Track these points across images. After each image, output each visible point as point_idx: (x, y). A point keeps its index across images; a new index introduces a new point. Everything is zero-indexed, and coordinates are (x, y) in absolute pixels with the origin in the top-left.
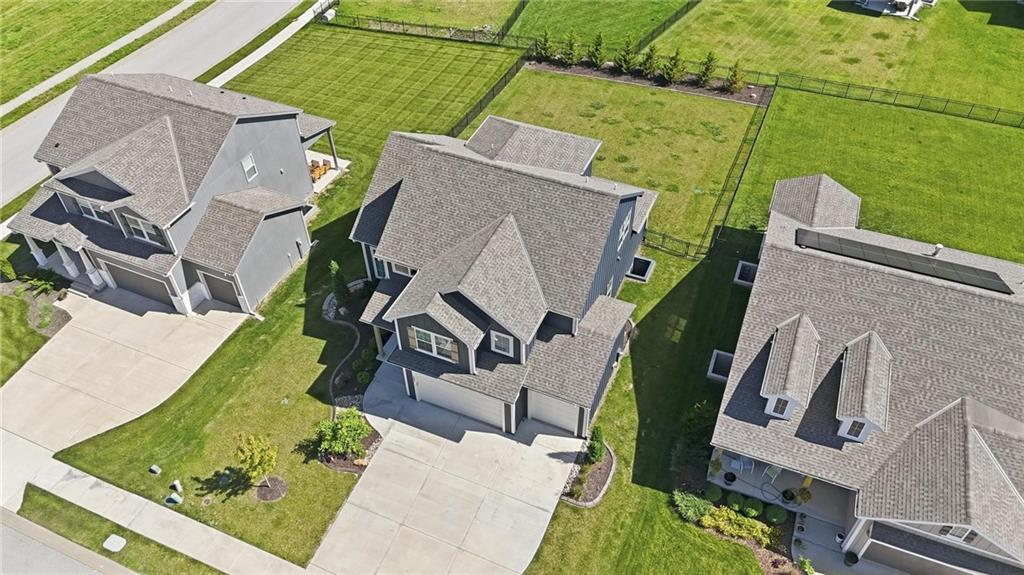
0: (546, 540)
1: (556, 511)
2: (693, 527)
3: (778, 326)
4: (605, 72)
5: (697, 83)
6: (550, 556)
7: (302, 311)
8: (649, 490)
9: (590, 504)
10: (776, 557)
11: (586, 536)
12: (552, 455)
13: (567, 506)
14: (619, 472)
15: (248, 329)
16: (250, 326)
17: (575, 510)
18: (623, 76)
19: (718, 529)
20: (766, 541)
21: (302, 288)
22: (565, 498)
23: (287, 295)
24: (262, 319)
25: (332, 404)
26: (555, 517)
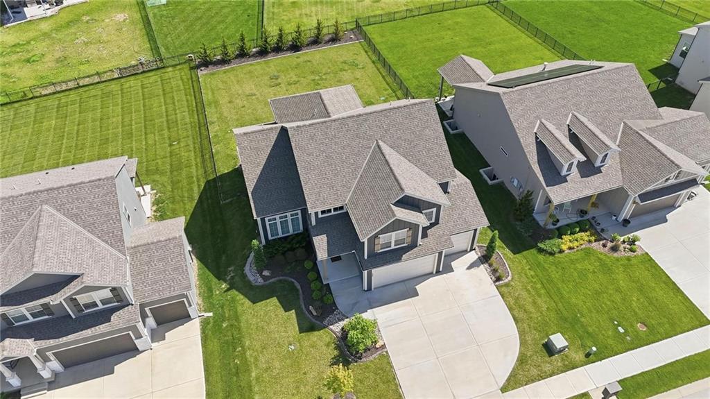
0: (511, 309)
1: (500, 293)
2: (560, 255)
3: (535, 131)
4: (256, 57)
5: (316, 42)
6: (520, 315)
7: (234, 292)
8: (525, 253)
9: (510, 278)
10: (601, 242)
11: (524, 294)
12: (469, 268)
13: (502, 286)
14: (504, 254)
15: (209, 327)
16: (208, 324)
17: (507, 285)
18: (270, 55)
19: (570, 248)
20: (593, 238)
21: (215, 280)
22: (497, 283)
23: (210, 290)
24: (211, 314)
25: (325, 327)
26: (503, 296)
